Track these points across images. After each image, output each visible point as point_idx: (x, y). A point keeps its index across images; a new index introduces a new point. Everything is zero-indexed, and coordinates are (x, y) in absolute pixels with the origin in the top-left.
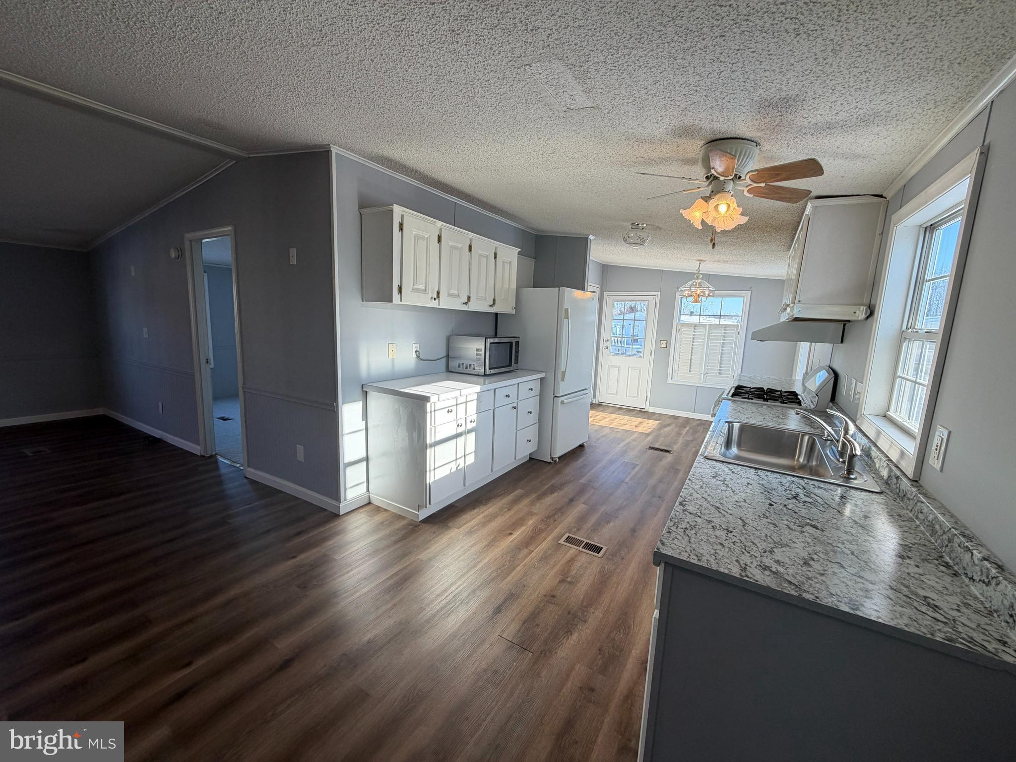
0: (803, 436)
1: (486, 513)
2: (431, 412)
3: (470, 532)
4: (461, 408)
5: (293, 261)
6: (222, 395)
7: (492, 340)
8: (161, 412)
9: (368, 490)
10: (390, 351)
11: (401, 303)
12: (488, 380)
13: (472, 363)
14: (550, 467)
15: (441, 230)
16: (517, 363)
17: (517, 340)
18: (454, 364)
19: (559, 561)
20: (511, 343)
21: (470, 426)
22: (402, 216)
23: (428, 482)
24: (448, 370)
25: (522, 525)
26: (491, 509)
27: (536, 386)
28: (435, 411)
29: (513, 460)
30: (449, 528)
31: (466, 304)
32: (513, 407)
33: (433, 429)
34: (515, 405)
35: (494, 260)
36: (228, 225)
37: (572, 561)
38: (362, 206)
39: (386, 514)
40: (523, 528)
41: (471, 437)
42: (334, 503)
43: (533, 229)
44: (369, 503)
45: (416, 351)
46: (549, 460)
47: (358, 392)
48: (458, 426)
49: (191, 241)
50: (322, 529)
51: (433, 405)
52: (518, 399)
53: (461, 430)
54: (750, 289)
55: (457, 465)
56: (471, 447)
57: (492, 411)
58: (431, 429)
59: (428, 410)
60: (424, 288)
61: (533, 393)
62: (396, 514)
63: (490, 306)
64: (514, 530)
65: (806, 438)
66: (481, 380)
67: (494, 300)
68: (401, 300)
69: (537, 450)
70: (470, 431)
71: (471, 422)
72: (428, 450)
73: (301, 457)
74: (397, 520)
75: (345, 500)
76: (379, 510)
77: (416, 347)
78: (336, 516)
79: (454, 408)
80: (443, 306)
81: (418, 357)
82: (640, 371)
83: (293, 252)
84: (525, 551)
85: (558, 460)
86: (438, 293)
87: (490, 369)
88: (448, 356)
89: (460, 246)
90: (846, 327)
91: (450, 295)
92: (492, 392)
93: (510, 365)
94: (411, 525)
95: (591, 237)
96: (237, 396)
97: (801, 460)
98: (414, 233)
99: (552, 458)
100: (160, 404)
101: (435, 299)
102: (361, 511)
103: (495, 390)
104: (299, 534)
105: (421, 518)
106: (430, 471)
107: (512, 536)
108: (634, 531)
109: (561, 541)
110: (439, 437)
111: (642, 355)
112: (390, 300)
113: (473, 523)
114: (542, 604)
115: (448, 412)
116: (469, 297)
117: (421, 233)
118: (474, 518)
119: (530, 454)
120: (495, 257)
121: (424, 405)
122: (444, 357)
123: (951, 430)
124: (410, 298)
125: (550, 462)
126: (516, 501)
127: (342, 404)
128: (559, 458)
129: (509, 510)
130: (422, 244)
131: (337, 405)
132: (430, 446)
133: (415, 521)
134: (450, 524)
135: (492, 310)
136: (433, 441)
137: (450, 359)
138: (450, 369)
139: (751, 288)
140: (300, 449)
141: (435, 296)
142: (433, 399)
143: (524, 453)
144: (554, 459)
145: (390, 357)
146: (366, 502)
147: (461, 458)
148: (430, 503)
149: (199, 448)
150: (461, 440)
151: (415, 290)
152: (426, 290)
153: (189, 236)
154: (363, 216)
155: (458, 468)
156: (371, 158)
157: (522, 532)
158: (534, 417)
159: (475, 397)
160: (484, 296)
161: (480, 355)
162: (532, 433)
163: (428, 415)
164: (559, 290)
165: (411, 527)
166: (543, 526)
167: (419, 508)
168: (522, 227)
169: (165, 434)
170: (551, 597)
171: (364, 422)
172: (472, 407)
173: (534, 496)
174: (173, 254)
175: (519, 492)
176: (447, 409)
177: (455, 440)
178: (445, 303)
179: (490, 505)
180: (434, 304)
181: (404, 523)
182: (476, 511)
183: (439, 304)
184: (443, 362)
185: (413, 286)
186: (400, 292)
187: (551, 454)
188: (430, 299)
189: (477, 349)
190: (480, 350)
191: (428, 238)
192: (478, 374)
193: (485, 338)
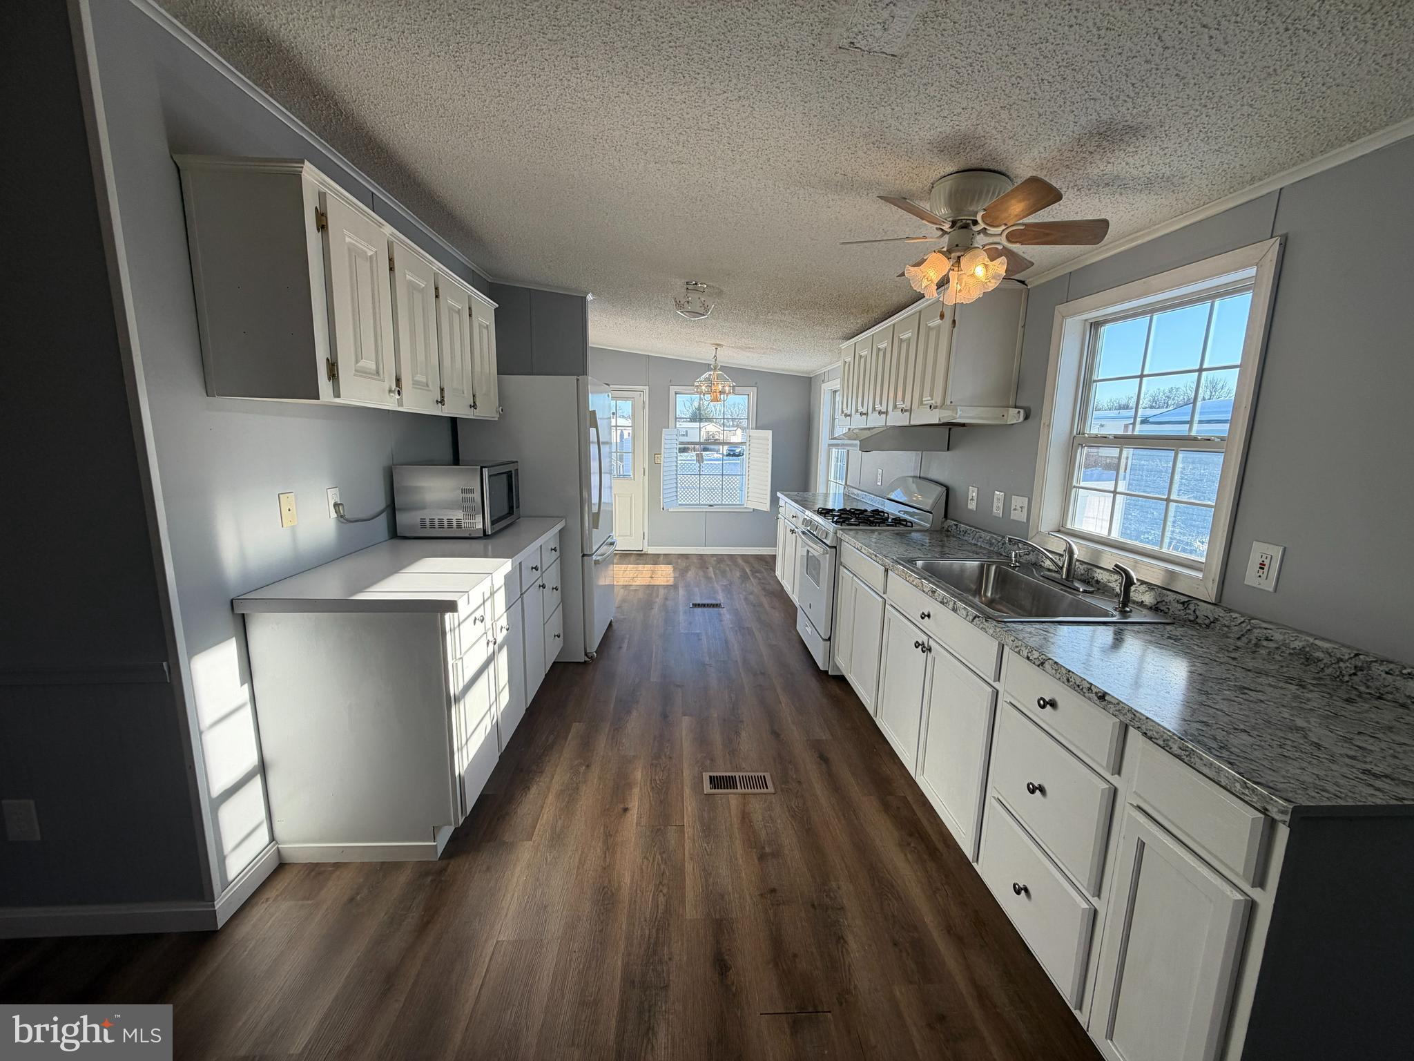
0: (989, 566)
1: (555, 788)
2: (453, 630)
3: (557, 839)
4: (488, 608)
7: (491, 471)
9: (274, 839)
10: (284, 510)
11: (337, 400)
12: (492, 546)
13: (453, 517)
15: (390, 243)
17: (516, 467)
19: (730, 825)
20: (509, 475)
21: (501, 638)
22: (323, 195)
23: (457, 772)
24: (395, 533)
25: (630, 786)
26: (557, 778)
27: (557, 542)
28: (458, 626)
32: (539, 586)
33: (459, 663)
34: (540, 581)
35: (468, 321)
37: (745, 817)
38: (176, 147)
40: (636, 791)
41: (503, 657)
42: (198, 907)
44: (284, 866)
45: (336, 505)
46: (582, 658)
47: (225, 619)
48: (488, 643)
51: (456, 614)
52: (541, 571)
53: (491, 649)
54: (755, 385)
57: (520, 600)
60: (374, 368)
61: (554, 556)
62: (370, 864)
63: (471, 407)
64: (624, 800)
65: (993, 568)
67: (474, 396)
68: (337, 394)
69: (563, 647)
70: (500, 648)
71: (502, 629)
72: (453, 709)
73: (24, 830)
75: (226, 884)
77: (333, 496)
78: (205, 938)
79: (481, 612)
80: (407, 406)
81: (342, 517)
82: (631, 498)
84: (672, 834)
85: (595, 654)
86: (398, 380)
87: (492, 523)
88: (391, 507)
89: (422, 286)
90: (951, 432)
91: (417, 385)
92: (518, 567)
93: (511, 512)
94: (427, 874)
95: (590, 297)
97: (989, 594)
98: (350, 241)
99: (586, 654)
101: (394, 392)
102: (271, 893)
103: (521, 561)
105: (440, 849)
107: (629, 814)
108: (776, 734)
109: (707, 790)
111: (632, 476)
112: (312, 392)
113: (547, 815)
114: (771, 912)
115: (475, 621)
116: (442, 392)
117: (360, 244)
118: (541, 806)
119: (556, 657)
120: (471, 317)
122: (383, 511)
123: (1286, 546)
124: (351, 389)
125: (585, 661)
126: (586, 746)
127: (190, 659)
128: (596, 651)
129: (588, 766)
130: (363, 269)
131: (174, 665)
133: (429, 862)
134: (507, 838)
135: (474, 414)
137: (395, 513)
138: (399, 535)
139: (756, 383)
140: (19, 807)
141: (393, 384)
142: (462, 603)
144: (590, 655)
145: (287, 525)
146: (275, 866)
147: (494, 701)
148: (464, 813)
150: (492, 668)
151: (360, 372)
152: (378, 373)
154: (186, 174)
155: (493, 723)
157: (640, 799)
160: (461, 388)
161: (473, 500)
162: (558, 621)
163: (449, 638)
164: (578, 380)
165: (429, 879)
166: (661, 774)
167: (438, 830)
170: (770, 894)
171: (246, 686)
173: (606, 728)
175: (577, 728)
176: (473, 617)
177: (487, 671)
178: (411, 400)
179: (549, 769)
180: (390, 403)
181: (403, 878)
182: (534, 790)
183: (400, 403)
184: (382, 521)
185: (357, 362)
186: (334, 375)
187: (585, 649)
188: (387, 393)
189: (464, 491)
190: (472, 491)
191: (374, 256)
192: (473, 535)
193: (479, 467)
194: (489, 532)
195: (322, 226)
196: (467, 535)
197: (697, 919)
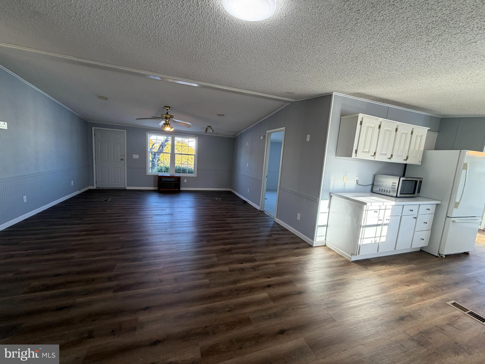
1: (390, 270)
2: (366, 210)
3: (381, 276)
4: (382, 212)
5: (308, 140)
6: (271, 190)
7: (404, 179)
8: (248, 193)
9: (325, 240)
10: (344, 179)
11: (356, 158)
12: (398, 199)
13: (389, 190)
14: (438, 259)
15: (381, 122)
16: (419, 193)
17: (421, 180)
18: (376, 189)
19: (447, 313)
20: (416, 181)
21: (386, 222)
22: (363, 118)
23: (359, 244)
24: (372, 191)
25: (416, 284)
26: (393, 269)
27: (433, 209)
28: (368, 210)
29: (409, 247)
30: (368, 269)
31: (390, 158)
32: (414, 217)
33: (366, 218)
34: (415, 216)
35: (410, 135)
36: (283, 127)
37: (457, 317)
38: (342, 115)
39: (334, 253)
40: (417, 286)
41: (385, 228)
42: (311, 240)
43: (440, 115)
44: (325, 246)
45: (357, 180)
46: (437, 255)
47: (328, 196)
48: (379, 220)
49: (268, 133)
50: (306, 250)
51: (368, 207)
52: (418, 213)
53: (380, 222)
55: (375, 240)
56: (385, 233)
57: (400, 216)
58: (364, 218)
59: (365, 209)
60: (368, 151)
61: (429, 212)
62: (338, 254)
63: (404, 160)
64: (411, 284)
66: (394, 199)
67: (407, 157)
68: (356, 156)
69: (428, 246)
70: (385, 225)
71: (387, 220)
72: (362, 228)
73: (299, 218)
74: (339, 257)
75: (316, 241)
76: (330, 250)
77: (357, 178)
78: (311, 246)
79: (378, 211)
80: (377, 159)
81: (358, 183)
83: (308, 136)
84: (419, 298)
85: (444, 256)
86: (375, 153)
87: (400, 194)
88: (373, 185)
89: (391, 129)
91: (381, 154)
92: (402, 207)
93: (414, 193)
96: (277, 190)
98: (367, 125)
99: (439, 254)
100: (248, 189)
101: (373, 156)
102: (322, 247)
103: (403, 206)
104: (298, 248)
105: (352, 260)
106: (361, 239)
107: (408, 287)
109: (449, 303)
110: (368, 224)
112: (351, 156)
113: (383, 272)
114: (434, 330)
115: (375, 212)
116: (392, 155)
117: (370, 125)
118: (384, 270)
119: (421, 248)
120: (412, 134)
121: (363, 206)
122: (370, 185)
124: (360, 155)
125: (437, 257)
126: (412, 270)
127: (321, 200)
128: (446, 256)
129: (406, 273)
130: (370, 130)
131: (319, 200)
132: (363, 227)
133: (349, 260)
135: (405, 162)
136: (365, 225)
137: (374, 186)
138: (373, 191)
140: (299, 215)
141: (373, 154)
142: (368, 204)
143: (418, 245)
144: (441, 255)
145: (344, 182)
146: (324, 244)
147: (378, 237)
148: (359, 254)
149: (259, 207)
150: (379, 228)
151: (364, 152)
152: (369, 152)
153: (268, 131)
154: (342, 120)
155: (376, 242)
156: (350, 94)
157: (417, 288)
158: (429, 226)
159: (391, 207)
160: (401, 155)
161: (395, 186)
162: (426, 235)
163: (364, 212)
164: (460, 151)
165: (347, 262)
166: (433, 289)
167: (352, 254)
168: (430, 115)
169: (248, 200)
170: (440, 329)
171: (328, 209)
172: (388, 213)
173: (425, 271)
174: (262, 138)
175: (413, 266)
176: (374, 211)
177: (376, 227)
178: (378, 158)
179: (392, 266)
180: (372, 159)
181: (342, 259)
182: (384, 266)
183: (375, 159)
184: (370, 187)
185: (363, 150)
186: (356, 153)
187: (439, 252)
188: (370, 156)
189: (393, 183)
190: (395, 183)
191: (374, 127)
192: (393, 196)
193: (399, 177)
194: (398, 196)
195: (361, 124)
196: (391, 195)
197: (405, 311)
